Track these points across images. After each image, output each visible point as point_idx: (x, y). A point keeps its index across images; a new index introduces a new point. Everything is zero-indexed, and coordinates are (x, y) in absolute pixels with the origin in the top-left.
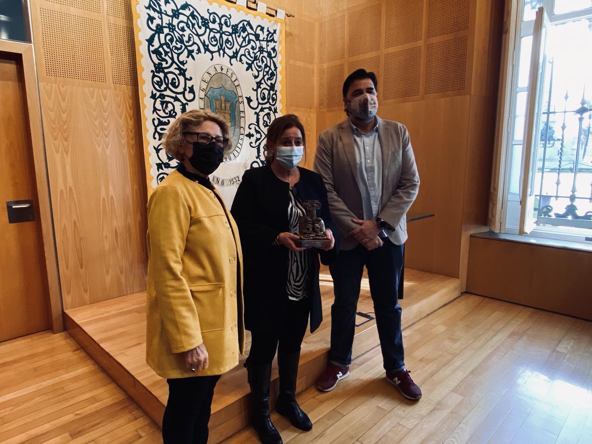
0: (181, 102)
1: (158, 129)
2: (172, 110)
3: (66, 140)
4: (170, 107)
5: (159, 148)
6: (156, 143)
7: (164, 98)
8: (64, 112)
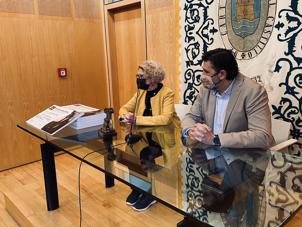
0: (204, 7)
1: (188, 33)
2: (196, 16)
3: (154, 47)
4: (196, 12)
5: (188, 49)
6: (186, 45)
7: (192, 7)
8: (154, 30)
